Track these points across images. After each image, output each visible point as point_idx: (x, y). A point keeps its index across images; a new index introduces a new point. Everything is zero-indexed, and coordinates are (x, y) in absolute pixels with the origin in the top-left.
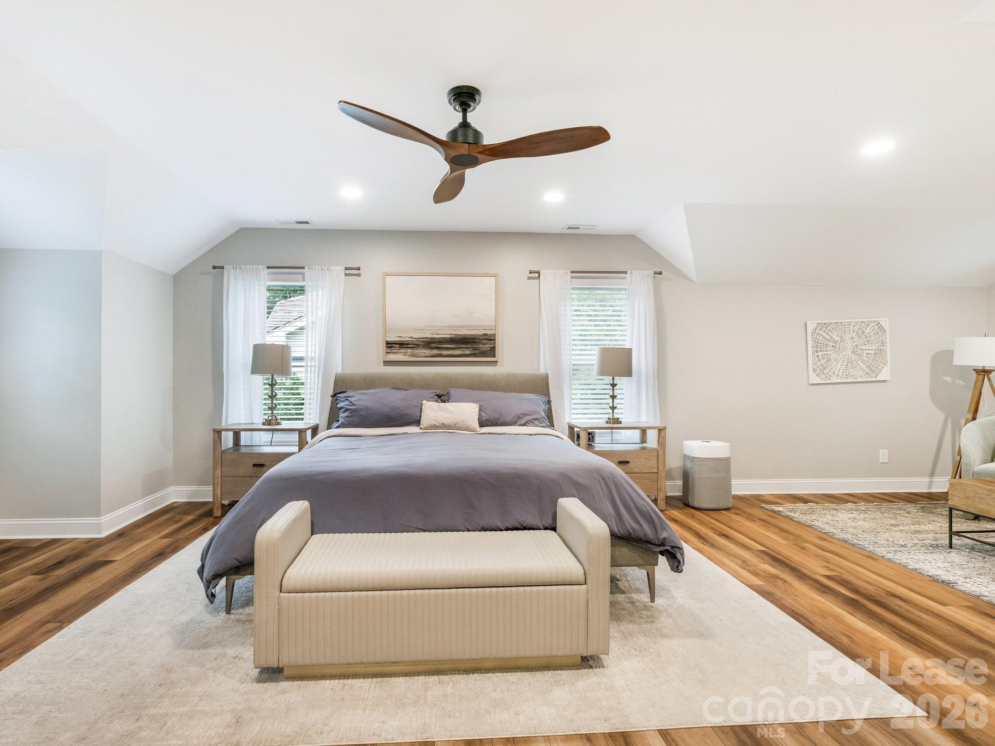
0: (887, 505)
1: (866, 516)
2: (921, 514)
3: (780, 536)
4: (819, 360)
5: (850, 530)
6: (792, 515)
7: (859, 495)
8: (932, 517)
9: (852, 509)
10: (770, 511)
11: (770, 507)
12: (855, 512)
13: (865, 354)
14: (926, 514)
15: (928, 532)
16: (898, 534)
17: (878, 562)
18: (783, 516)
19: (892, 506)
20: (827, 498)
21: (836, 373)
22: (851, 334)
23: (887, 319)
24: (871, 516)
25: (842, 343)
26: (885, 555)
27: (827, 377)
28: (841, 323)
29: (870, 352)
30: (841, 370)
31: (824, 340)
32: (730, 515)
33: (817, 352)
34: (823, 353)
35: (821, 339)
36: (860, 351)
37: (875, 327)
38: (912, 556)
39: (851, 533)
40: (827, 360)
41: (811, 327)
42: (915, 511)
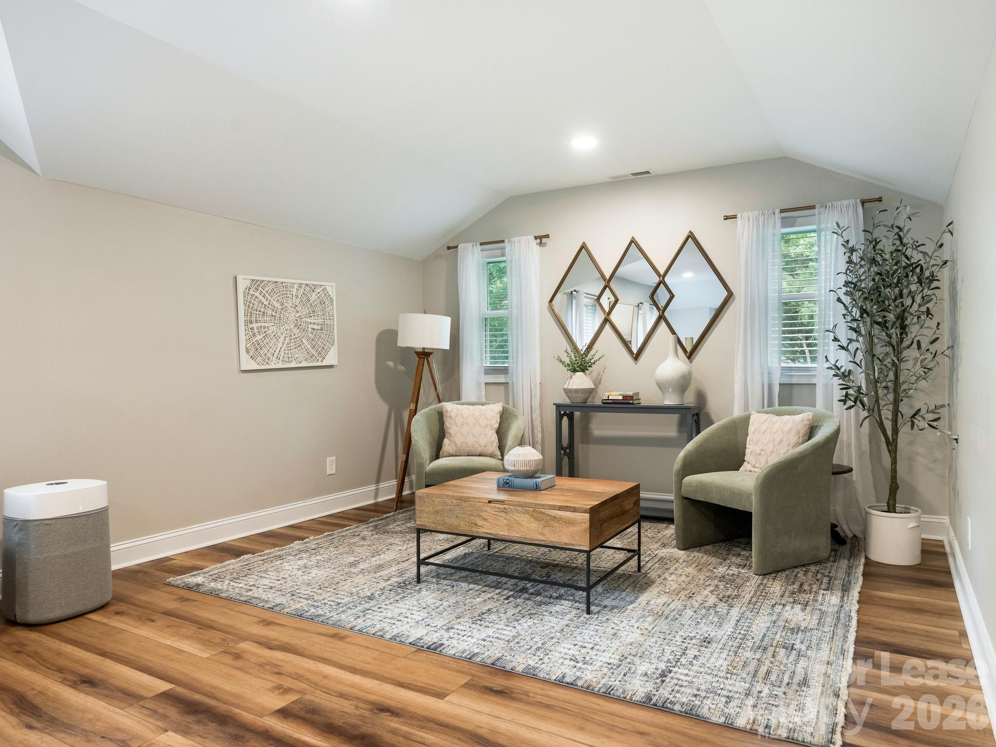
0: (339, 533)
1: (318, 557)
2: (377, 536)
3: (199, 640)
4: (254, 335)
5: (305, 591)
6: (219, 586)
7: (305, 525)
8: (388, 539)
9: (300, 551)
10: (183, 588)
11: (181, 579)
12: (304, 555)
13: (310, 330)
14: (381, 536)
15: (389, 564)
16: (360, 579)
17: (348, 643)
18: (204, 593)
19: (344, 534)
20: (266, 540)
21: (276, 354)
22: (294, 301)
23: (334, 284)
24: (324, 556)
25: (283, 312)
26: (354, 624)
27: (264, 361)
28: (282, 283)
29: (316, 327)
30: (282, 350)
31: (260, 305)
32: (106, 621)
33: (251, 323)
34: (259, 325)
35: (256, 304)
36: (304, 325)
37: (321, 293)
38: (384, 614)
39: (305, 596)
40: (264, 335)
41: (242, 285)
42: (370, 534)
